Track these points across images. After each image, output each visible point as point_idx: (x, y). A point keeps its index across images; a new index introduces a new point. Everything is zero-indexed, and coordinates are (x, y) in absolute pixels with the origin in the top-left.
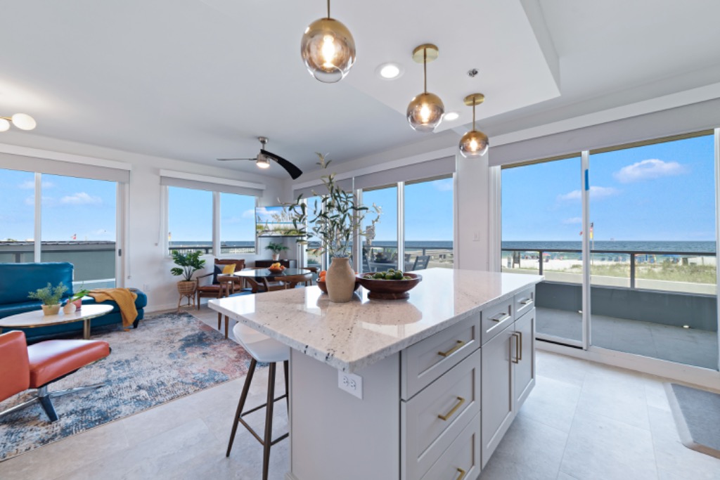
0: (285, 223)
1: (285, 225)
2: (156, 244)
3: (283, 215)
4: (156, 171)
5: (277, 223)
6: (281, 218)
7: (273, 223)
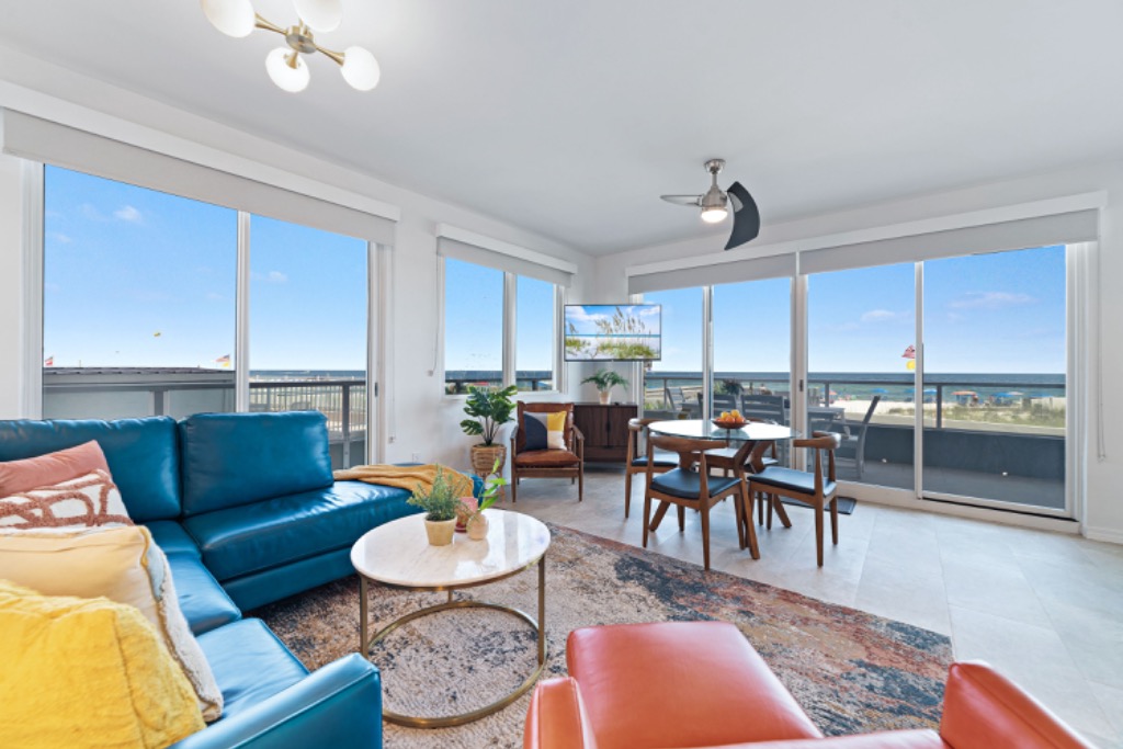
0: (622, 336)
1: (621, 339)
2: (431, 373)
3: (617, 323)
4: (432, 226)
5: (607, 335)
6: (612, 326)
7: (597, 336)
